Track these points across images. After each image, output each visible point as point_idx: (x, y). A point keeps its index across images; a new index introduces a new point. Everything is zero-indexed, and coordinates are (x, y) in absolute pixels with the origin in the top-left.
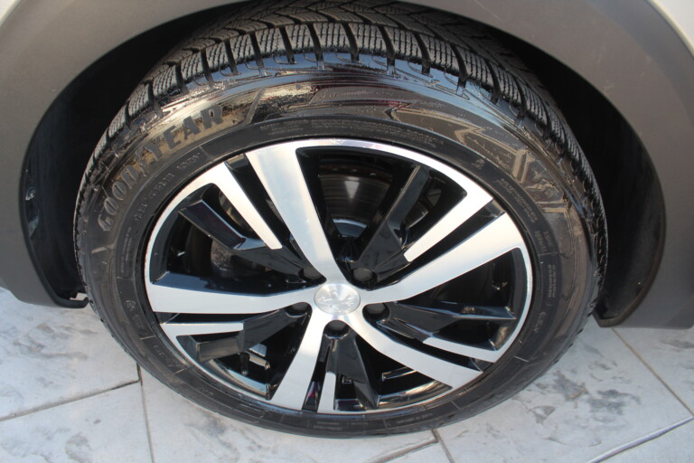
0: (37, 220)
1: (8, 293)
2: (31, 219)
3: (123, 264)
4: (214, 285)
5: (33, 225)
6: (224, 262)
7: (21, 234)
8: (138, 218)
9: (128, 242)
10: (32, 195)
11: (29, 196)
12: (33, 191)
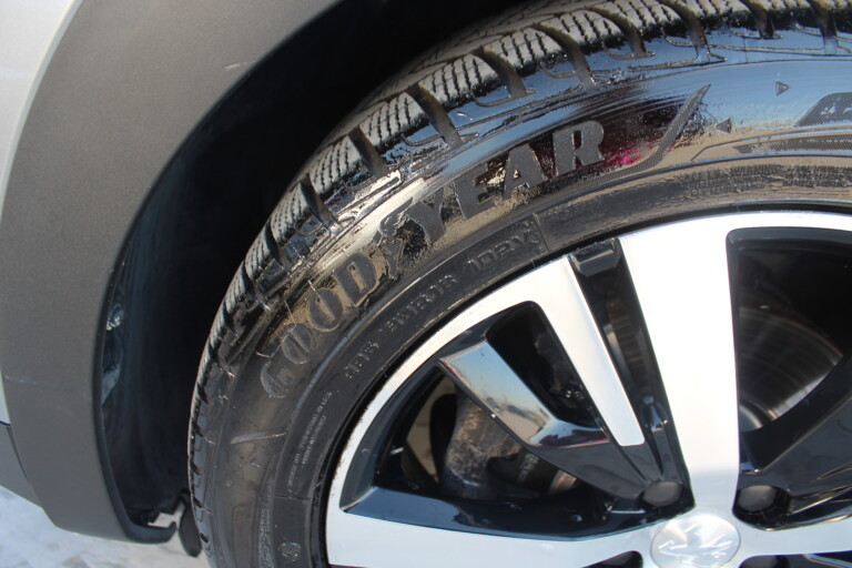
0: (117, 372)
1: (39, 510)
2: (108, 369)
3: (295, 468)
4: (470, 518)
5: (110, 381)
6: (473, 470)
7: (87, 396)
8: (351, 372)
9: (318, 422)
10: (117, 320)
11: (112, 321)
12: (121, 312)
